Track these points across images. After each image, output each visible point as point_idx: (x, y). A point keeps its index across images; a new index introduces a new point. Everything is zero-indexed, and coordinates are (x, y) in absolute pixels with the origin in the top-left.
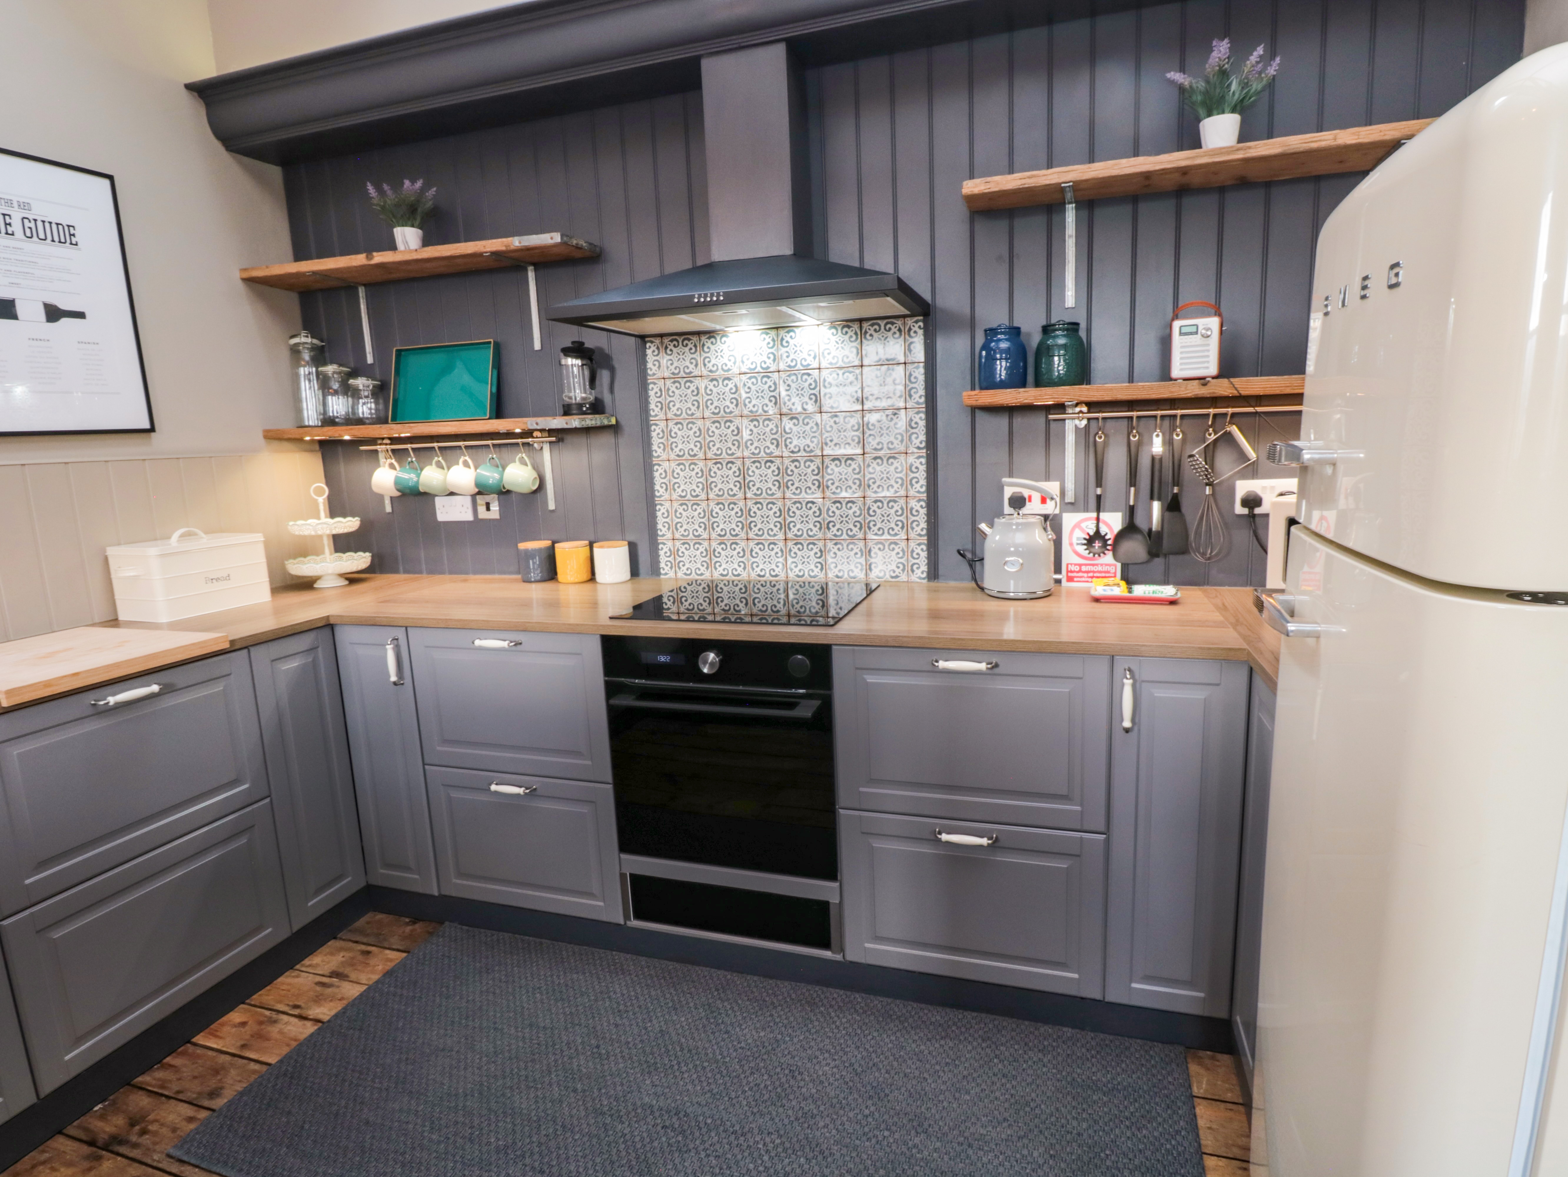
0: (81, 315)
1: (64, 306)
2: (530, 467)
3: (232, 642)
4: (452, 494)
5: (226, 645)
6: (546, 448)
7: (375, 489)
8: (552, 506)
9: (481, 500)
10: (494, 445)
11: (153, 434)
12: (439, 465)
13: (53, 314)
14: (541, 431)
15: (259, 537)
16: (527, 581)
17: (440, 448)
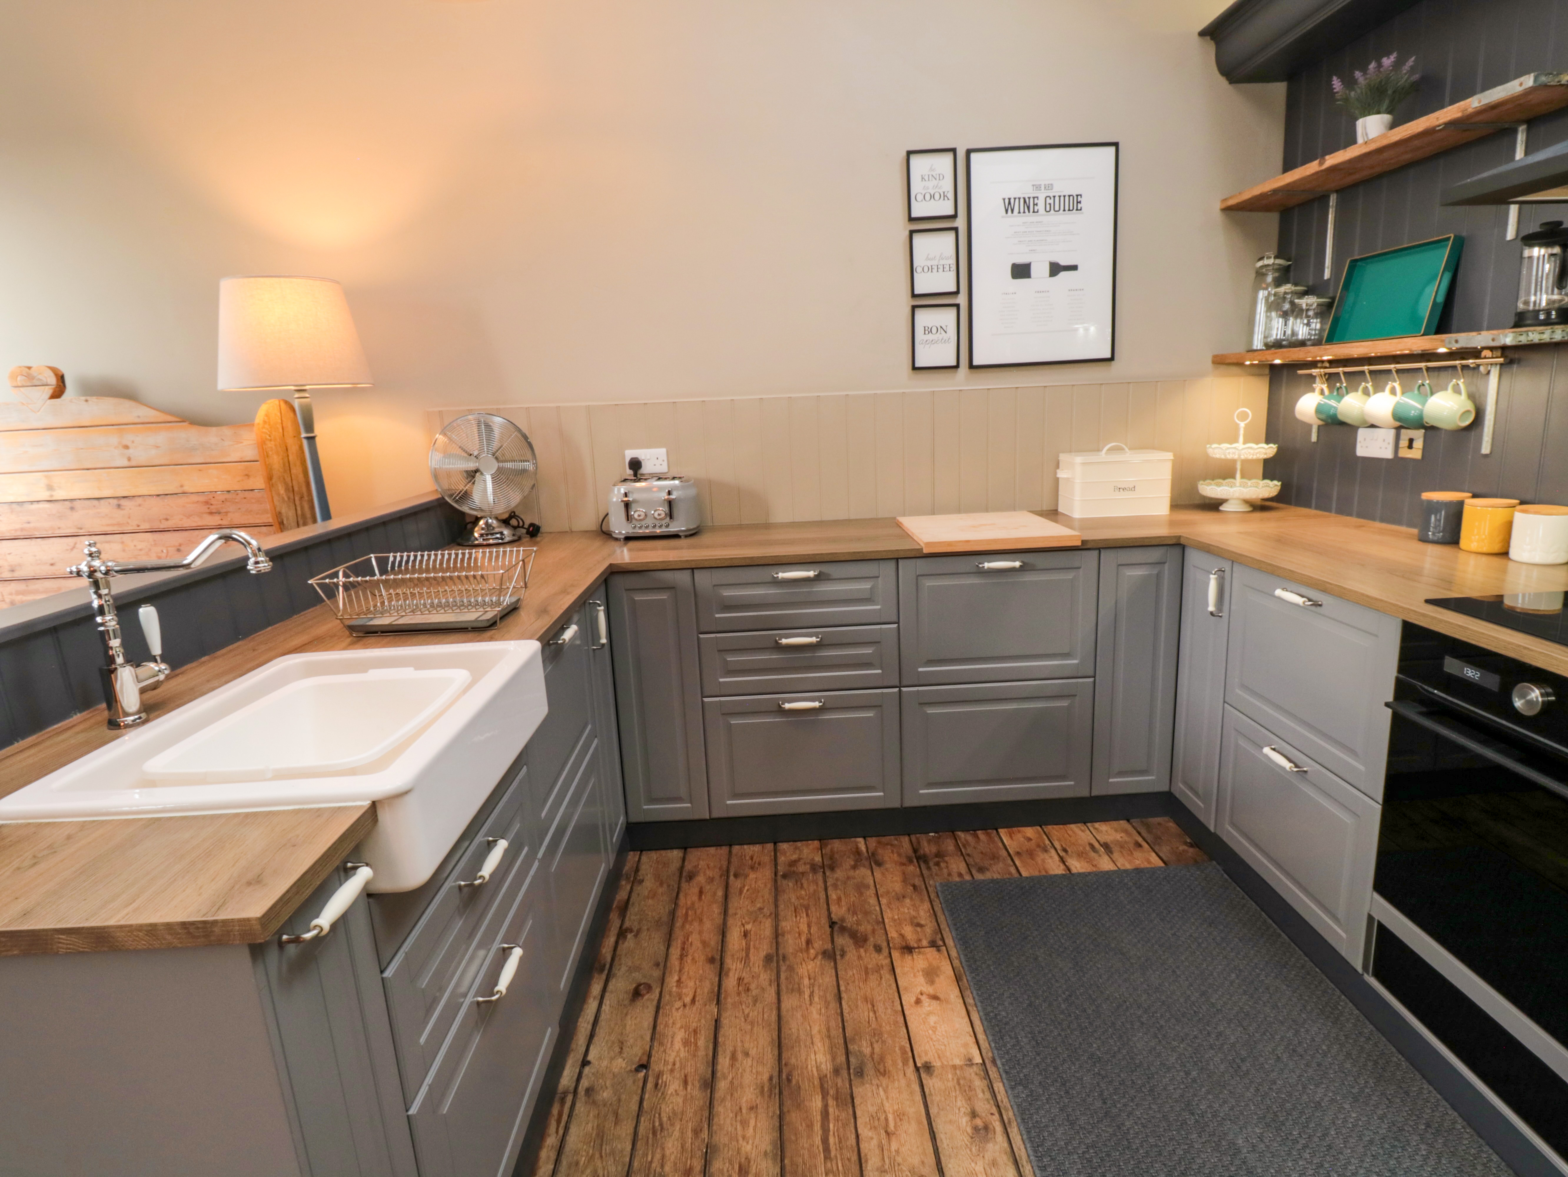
0: (1074, 268)
1: (1063, 263)
2: (1464, 396)
3: (1083, 542)
4: (1373, 426)
5: (1079, 543)
6: (1495, 373)
7: (1298, 416)
8: (1486, 449)
9: (1406, 434)
10: (1428, 369)
11: (1113, 362)
12: (1366, 392)
13: (1055, 269)
14: (1492, 349)
15: (1170, 456)
16: (1424, 539)
17: (1371, 372)
